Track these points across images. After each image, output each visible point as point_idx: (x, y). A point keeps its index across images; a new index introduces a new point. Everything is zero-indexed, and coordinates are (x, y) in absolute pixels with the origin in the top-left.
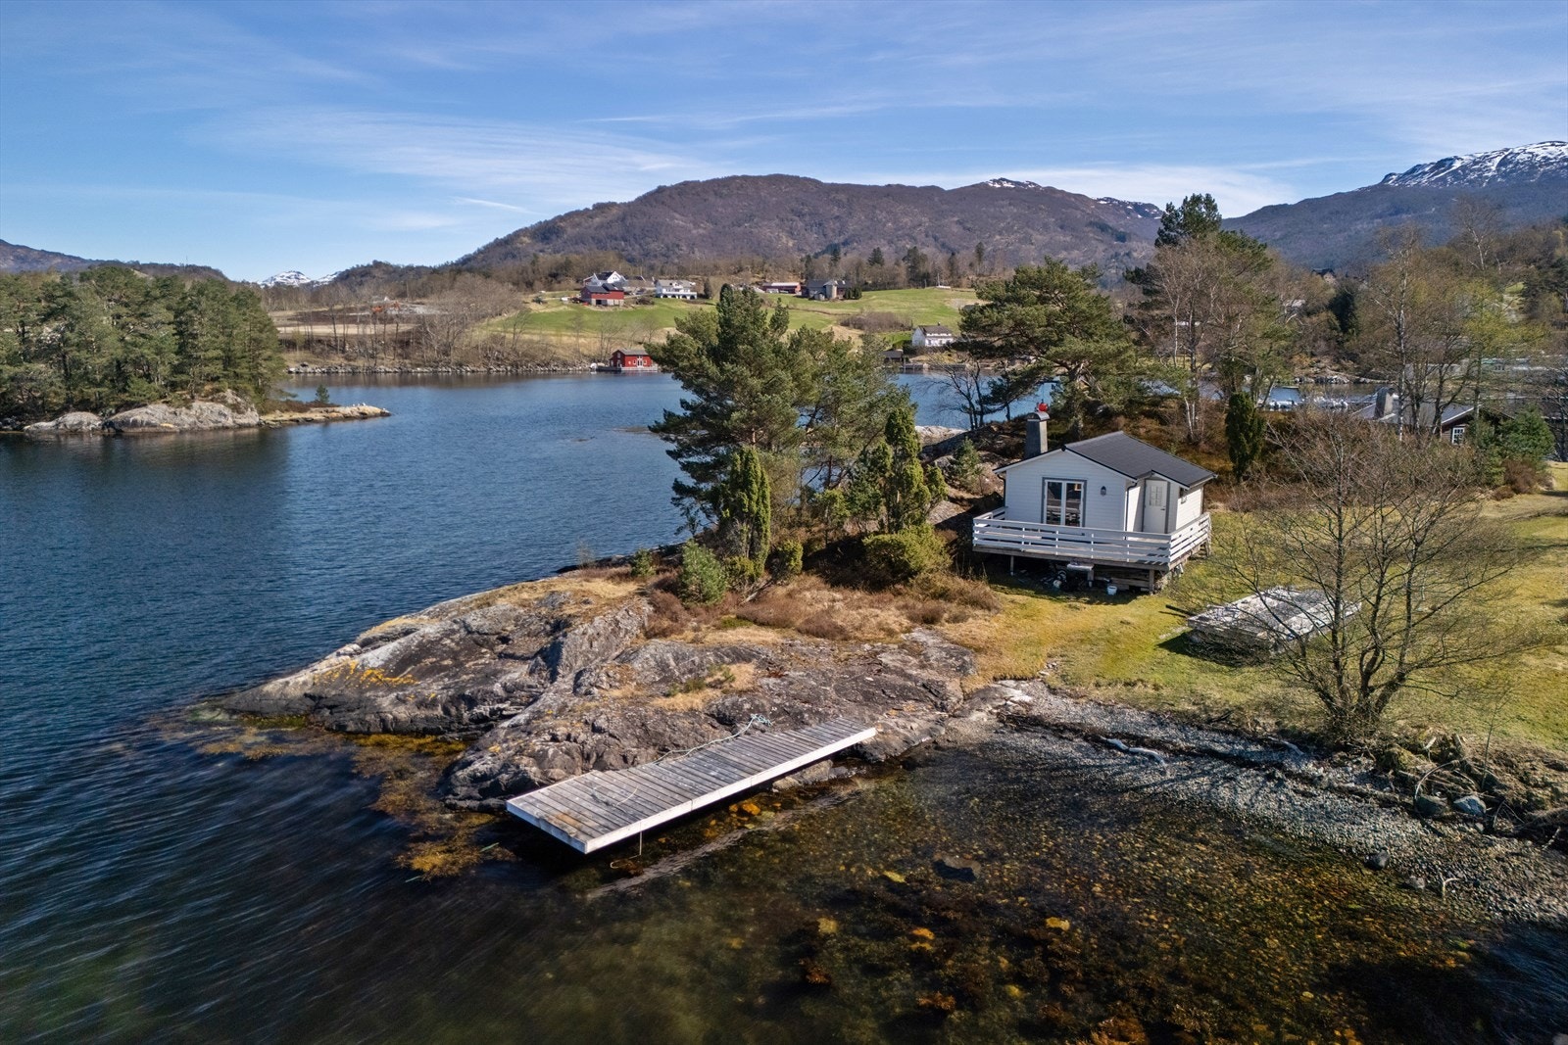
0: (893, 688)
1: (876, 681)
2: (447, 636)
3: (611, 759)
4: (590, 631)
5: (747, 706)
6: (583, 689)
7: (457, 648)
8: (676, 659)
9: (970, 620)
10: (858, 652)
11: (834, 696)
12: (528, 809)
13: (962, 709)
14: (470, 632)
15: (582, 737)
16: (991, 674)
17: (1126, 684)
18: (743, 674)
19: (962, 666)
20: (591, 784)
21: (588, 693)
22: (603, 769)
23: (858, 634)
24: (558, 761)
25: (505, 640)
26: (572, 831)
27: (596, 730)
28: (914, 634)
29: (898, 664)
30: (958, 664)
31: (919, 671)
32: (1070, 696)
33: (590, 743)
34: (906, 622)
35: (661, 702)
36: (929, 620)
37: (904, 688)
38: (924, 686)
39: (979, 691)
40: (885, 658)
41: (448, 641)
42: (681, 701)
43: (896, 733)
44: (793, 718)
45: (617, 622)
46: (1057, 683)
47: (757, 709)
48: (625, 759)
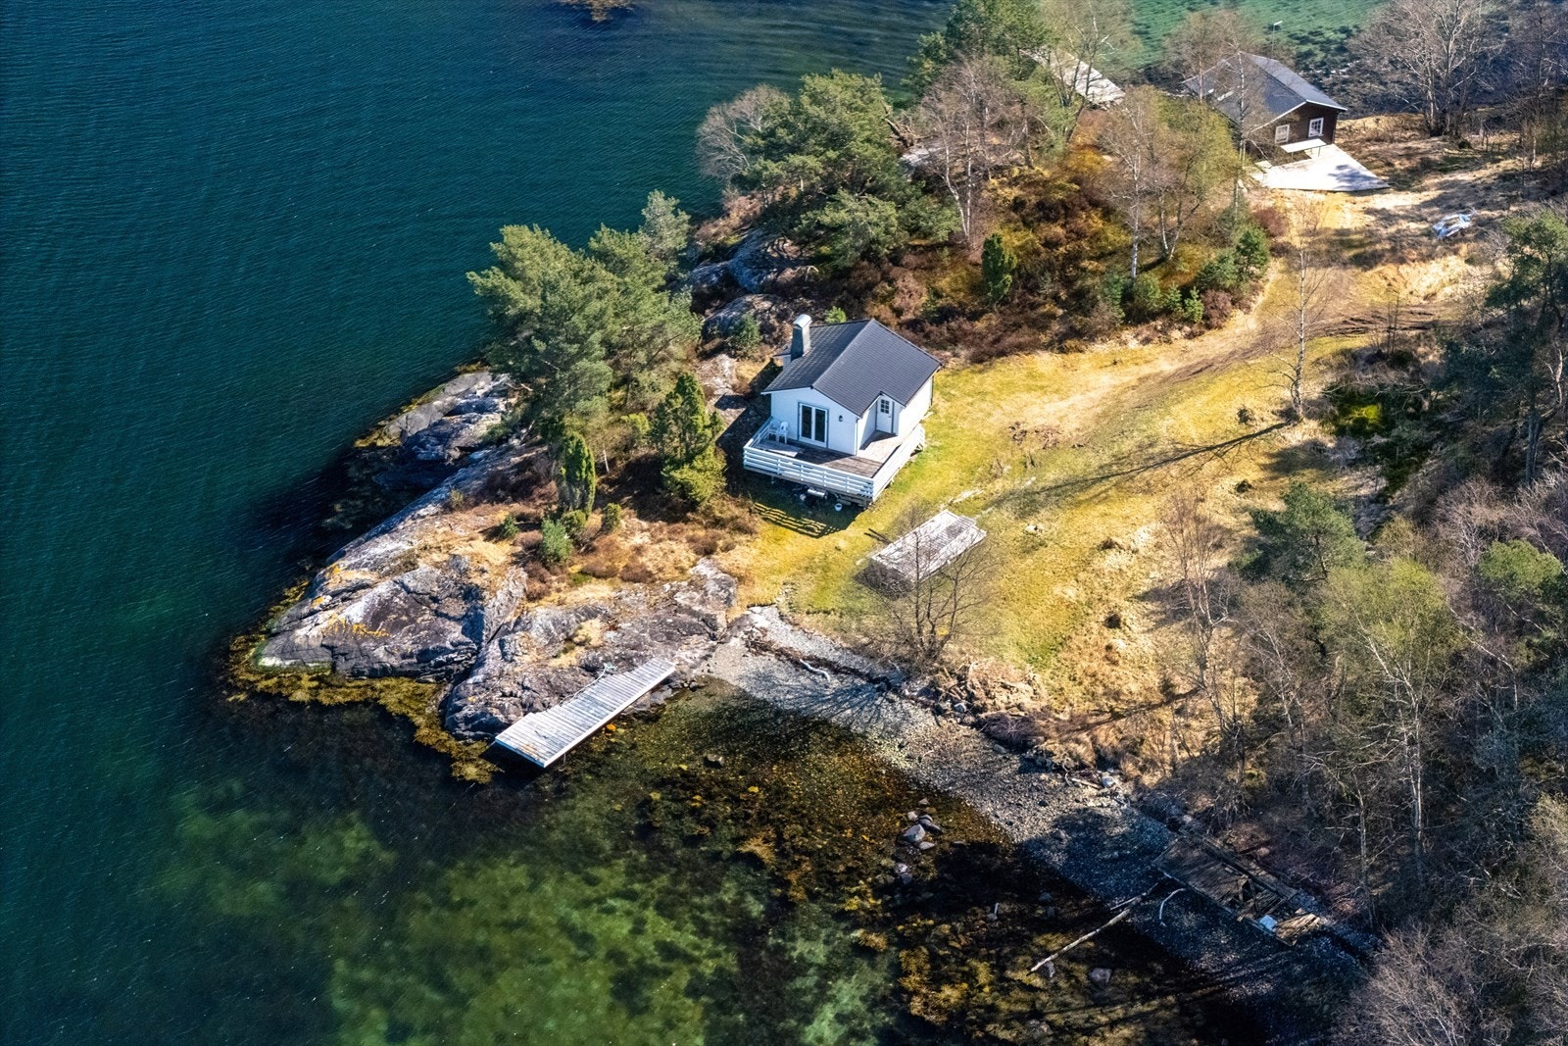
0: (683, 625)
1: (674, 622)
2: (396, 595)
3: (538, 706)
4: (497, 604)
5: (601, 658)
6: (509, 657)
7: (406, 606)
8: (554, 624)
9: (737, 547)
10: (662, 595)
11: (649, 640)
12: (508, 743)
13: (724, 636)
14: (409, 592)
15: (519, 694)
16: (746, 603)
17: (825, 612)
18: (593, 629)
19: (728, 598)
20: (531, 724)
21: (512, 660)
22: (534, 712)
23: (661, 575)
24: (511, 710)
25: (435, 600)
26: (535, 756)
27: (525, 688)
28: (698, 568)
29: (687, 602)
30: (725, 595)
31: (700, 607)
32: (790, 623)
33: (525, 697)
34: (693, 556)
35: (554, 663)
36: (708, 551)
37: (691, 624)
38: (703, 620)
39: (737, 619)
40: (681, 598)
41: (397, 600)
42: (565, 660)
43: (686, 663)
44: (627, 663)
45: (510, 593)
46: (785, 610)
47: (607, 660)
48: (544, 705)
